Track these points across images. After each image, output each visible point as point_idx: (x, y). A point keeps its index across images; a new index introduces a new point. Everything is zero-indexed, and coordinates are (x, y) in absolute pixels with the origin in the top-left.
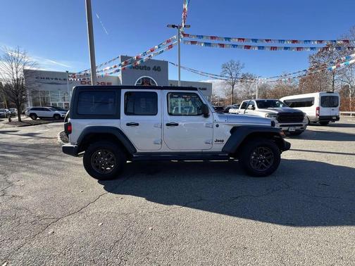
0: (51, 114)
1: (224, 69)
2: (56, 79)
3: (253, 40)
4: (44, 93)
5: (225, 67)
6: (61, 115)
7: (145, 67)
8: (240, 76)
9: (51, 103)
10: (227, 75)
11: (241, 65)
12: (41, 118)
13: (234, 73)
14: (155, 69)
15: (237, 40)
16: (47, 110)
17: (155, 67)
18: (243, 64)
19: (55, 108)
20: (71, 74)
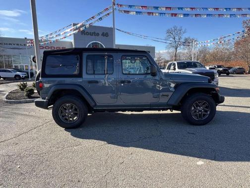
0: (12, 75)
1: (168, 34)
2: (18, 45)
3: (179, 8)
4: (9, 56)
5: (169, 32)
6: (21, 76)
7: (94, 33)
8: (183, 40)
9: (14, 65)
10: (171, 39)
11: (183, 30)
12: (4, 78)
13: (177, 38)
14: (103, 35)
15: (164, 9)
16: (9, 72)
17: (103, 33)
18: (185, 30)
19: (17, 69)
20: (28, 40)
